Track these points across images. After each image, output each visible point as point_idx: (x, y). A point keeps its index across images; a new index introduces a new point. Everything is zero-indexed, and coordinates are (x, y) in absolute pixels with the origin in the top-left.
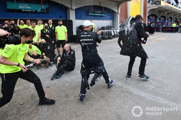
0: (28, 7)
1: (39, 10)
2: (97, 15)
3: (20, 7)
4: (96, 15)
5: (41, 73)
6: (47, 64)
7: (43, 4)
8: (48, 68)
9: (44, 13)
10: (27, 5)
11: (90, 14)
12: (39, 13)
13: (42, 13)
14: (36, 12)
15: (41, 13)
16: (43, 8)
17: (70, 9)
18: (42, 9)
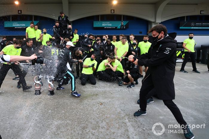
0: (109, 25)
1: (119, 27)
2: (195, 28)
3: (103, 25)
4: (192, 28)
5: (124, 91)
6: (130, 83)
7: (123, 21)
8: (131, 87)
9: (123, 29)
10: (109, 23)
11: (181, 28)
12: (118, 29)
13: (122, 29)
14: (116, 29)
15: (120, 29)
16: (123, 24)
17: (153, 24)
18: (122, 26)
